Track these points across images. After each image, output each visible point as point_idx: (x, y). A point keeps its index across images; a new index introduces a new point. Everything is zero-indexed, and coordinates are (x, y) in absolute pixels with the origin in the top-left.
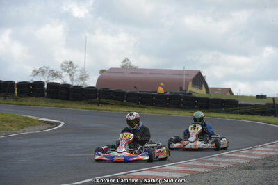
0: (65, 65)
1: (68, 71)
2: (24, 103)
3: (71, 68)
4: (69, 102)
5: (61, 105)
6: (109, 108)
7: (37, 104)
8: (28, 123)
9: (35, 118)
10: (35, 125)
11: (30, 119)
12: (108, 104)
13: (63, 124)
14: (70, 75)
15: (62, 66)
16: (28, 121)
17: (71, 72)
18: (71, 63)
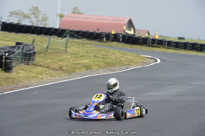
0: (32, 9)
1: (35, 14)
3: (37, 12)
14: (36, 17)
15: (30, 10)
17: (36, 15)
18: (37, 8)
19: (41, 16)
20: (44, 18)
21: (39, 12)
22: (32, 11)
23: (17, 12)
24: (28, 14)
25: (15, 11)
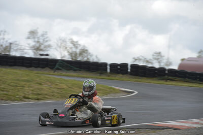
0: (155, 54)
2: (113, 78)
3: (159, 57)
4: (146, 78)
5: (139, 80)
6: (174, 83)
7: (122, 79)
8: (111, 91)
9: (118, 88)
10: (116, 93)
11: (114, 89)
12: (174, 80)
13: (136, 92)
14: (159, 62)
16: (112, 90)
19: (165, 61)
20: (168, 63)
21: (162, 57)
22: (154, 57)
23: (141, 58)
24: (150, 60)
25: (138, 57)
